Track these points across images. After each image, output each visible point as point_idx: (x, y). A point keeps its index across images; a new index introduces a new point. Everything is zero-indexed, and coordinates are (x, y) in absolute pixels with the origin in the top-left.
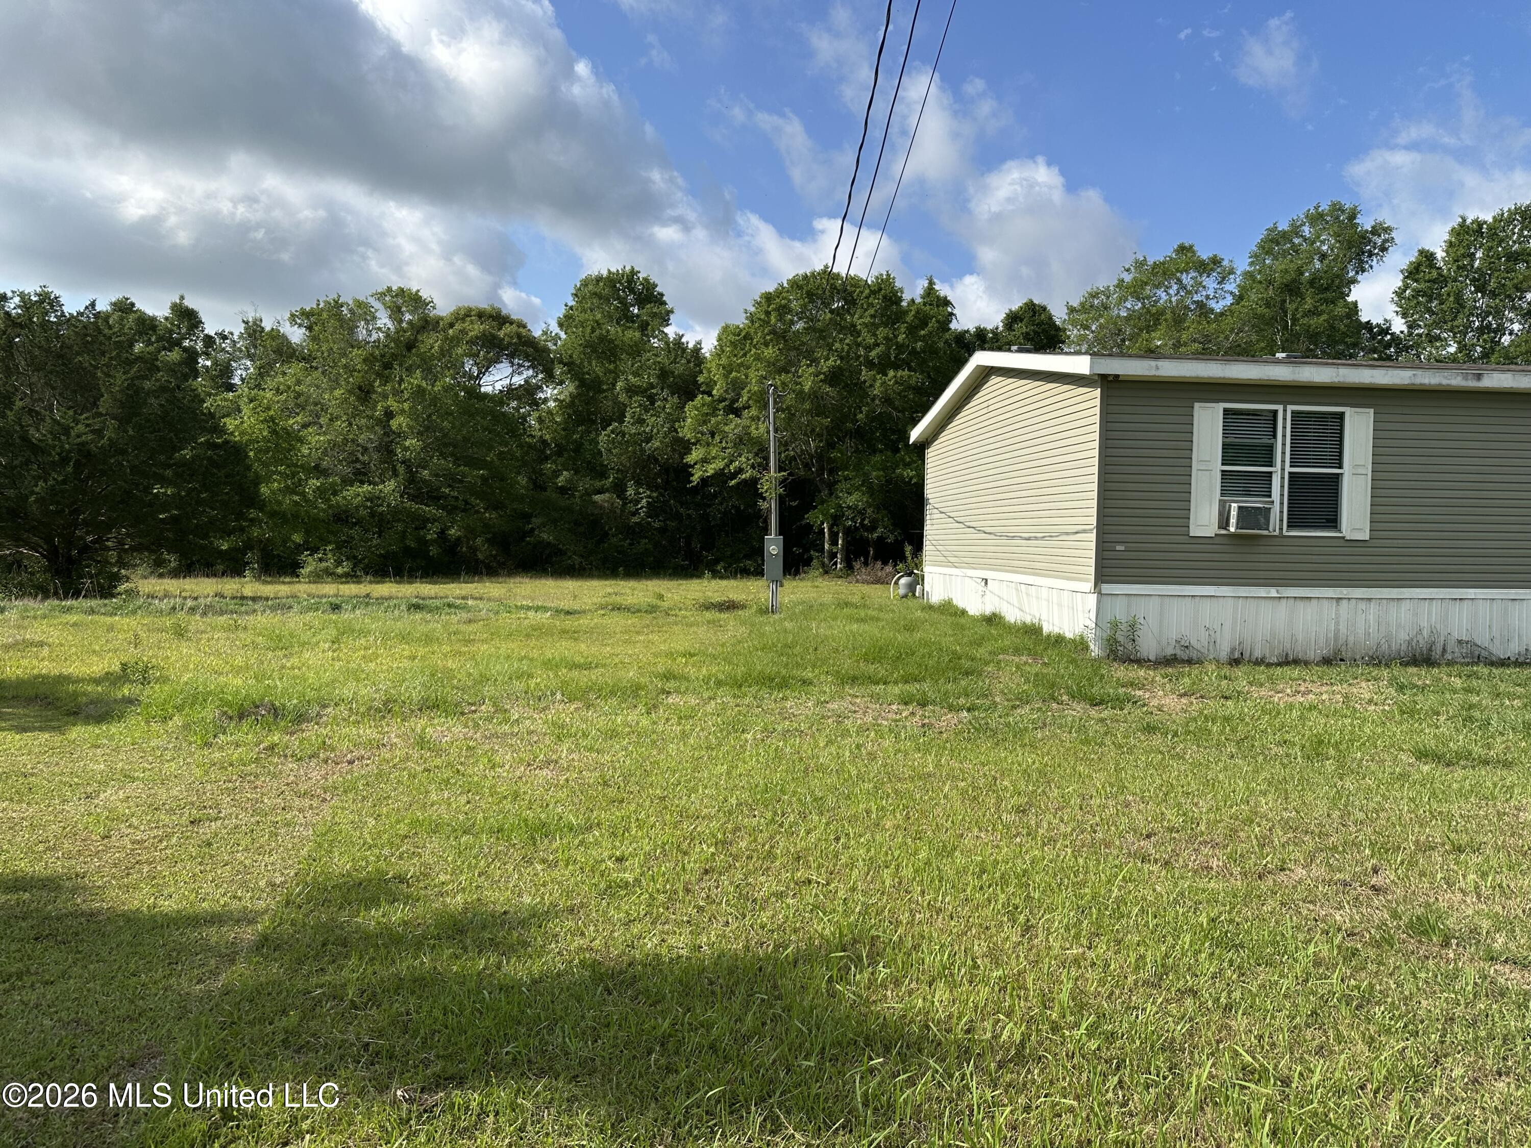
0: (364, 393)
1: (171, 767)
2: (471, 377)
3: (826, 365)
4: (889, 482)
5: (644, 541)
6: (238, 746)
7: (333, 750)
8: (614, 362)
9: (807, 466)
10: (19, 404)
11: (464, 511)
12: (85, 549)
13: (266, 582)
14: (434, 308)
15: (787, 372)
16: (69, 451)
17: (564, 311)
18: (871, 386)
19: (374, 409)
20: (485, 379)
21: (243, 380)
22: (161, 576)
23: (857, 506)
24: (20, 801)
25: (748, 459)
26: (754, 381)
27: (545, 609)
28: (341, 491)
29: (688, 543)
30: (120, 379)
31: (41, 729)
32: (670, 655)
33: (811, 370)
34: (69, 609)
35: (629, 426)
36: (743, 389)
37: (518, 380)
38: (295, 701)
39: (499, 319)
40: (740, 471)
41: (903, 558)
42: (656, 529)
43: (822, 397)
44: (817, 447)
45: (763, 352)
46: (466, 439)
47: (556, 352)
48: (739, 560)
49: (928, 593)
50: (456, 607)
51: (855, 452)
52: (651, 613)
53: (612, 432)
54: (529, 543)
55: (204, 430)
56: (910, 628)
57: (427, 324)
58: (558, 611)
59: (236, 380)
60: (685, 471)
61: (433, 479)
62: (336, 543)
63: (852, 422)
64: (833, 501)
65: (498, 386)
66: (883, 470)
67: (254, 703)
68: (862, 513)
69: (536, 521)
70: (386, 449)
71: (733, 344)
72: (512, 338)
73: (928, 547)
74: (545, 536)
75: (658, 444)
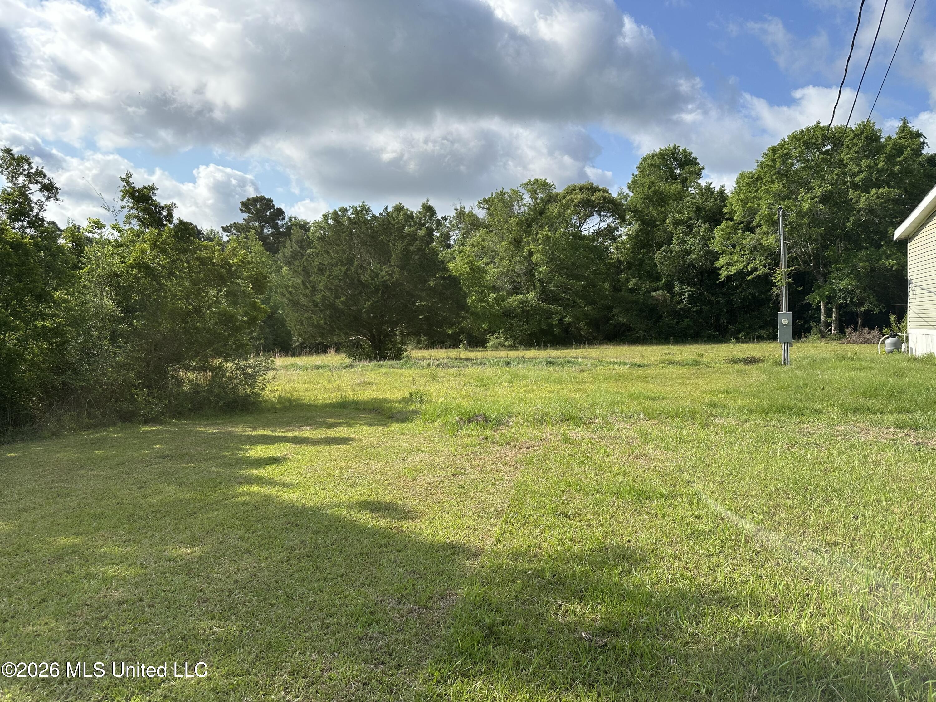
0: (517, 243)
1: (439, 446)
2: (575, 226)
3: (818, 192)
4: (873, 269)
5: (686, 320)
6: (469, 437)
7: (517, 441)
8: (664, 206)
9: (806, 263)
10: (356, 263)
11: (573, 306)
12: (387, 335)
13: (470, 351)
14: (555, 188)
15: (790, 199)
16: (379, 286)
17: (632, 179)
18: (857, 202)
19: (523, 251)
20: (585, 226)
21: (455, 242)
22: (420, 349)
23: (847, 289)
24: (374, 460)
25: (761, 261)
26: (764, 207)
27: (625, 364)
28: (507, 299)
29: (717, 320)
30: (400, 246)
31: (378, 425)
32: (713, 392)
33: (808, 195)
34: (381, 366)
35: (675, 246)
36: (756, 214)
37: (604, 225)
38: (496, 414)
39: (593, 189)
40: (755, 269)
41: (888, 325)
42: (695, 312)
43: (817, 214)
44: (813, 249)
45: (771, 187)
46: (573, 264)
47: (627, 205)
48: (755, 330)
49: (912, 349)
50: (573, 363)
51: (844, 250)
52: (695, 366)
53: (664, 251)
54: (611, 324)
55: (439, 270)
56: (899, 374)
57: (551, 199)
58: (633, 365)
59: (452, 242)
60: (715, 272)
61: (555, 289)
62: (505, 328)
63: (842, 229)
64: (828, 286)
65: (592, 230)
66: (868, 261)
67: (475, 414)
68: (851, 293)
69: (616, 310)
70: (530, 273)
71: (748, 184)
72: (600, 200)
73: (911, 316)
74: (621, 319)
75: (695, 256)
